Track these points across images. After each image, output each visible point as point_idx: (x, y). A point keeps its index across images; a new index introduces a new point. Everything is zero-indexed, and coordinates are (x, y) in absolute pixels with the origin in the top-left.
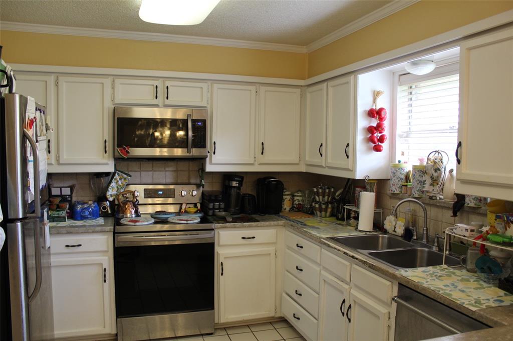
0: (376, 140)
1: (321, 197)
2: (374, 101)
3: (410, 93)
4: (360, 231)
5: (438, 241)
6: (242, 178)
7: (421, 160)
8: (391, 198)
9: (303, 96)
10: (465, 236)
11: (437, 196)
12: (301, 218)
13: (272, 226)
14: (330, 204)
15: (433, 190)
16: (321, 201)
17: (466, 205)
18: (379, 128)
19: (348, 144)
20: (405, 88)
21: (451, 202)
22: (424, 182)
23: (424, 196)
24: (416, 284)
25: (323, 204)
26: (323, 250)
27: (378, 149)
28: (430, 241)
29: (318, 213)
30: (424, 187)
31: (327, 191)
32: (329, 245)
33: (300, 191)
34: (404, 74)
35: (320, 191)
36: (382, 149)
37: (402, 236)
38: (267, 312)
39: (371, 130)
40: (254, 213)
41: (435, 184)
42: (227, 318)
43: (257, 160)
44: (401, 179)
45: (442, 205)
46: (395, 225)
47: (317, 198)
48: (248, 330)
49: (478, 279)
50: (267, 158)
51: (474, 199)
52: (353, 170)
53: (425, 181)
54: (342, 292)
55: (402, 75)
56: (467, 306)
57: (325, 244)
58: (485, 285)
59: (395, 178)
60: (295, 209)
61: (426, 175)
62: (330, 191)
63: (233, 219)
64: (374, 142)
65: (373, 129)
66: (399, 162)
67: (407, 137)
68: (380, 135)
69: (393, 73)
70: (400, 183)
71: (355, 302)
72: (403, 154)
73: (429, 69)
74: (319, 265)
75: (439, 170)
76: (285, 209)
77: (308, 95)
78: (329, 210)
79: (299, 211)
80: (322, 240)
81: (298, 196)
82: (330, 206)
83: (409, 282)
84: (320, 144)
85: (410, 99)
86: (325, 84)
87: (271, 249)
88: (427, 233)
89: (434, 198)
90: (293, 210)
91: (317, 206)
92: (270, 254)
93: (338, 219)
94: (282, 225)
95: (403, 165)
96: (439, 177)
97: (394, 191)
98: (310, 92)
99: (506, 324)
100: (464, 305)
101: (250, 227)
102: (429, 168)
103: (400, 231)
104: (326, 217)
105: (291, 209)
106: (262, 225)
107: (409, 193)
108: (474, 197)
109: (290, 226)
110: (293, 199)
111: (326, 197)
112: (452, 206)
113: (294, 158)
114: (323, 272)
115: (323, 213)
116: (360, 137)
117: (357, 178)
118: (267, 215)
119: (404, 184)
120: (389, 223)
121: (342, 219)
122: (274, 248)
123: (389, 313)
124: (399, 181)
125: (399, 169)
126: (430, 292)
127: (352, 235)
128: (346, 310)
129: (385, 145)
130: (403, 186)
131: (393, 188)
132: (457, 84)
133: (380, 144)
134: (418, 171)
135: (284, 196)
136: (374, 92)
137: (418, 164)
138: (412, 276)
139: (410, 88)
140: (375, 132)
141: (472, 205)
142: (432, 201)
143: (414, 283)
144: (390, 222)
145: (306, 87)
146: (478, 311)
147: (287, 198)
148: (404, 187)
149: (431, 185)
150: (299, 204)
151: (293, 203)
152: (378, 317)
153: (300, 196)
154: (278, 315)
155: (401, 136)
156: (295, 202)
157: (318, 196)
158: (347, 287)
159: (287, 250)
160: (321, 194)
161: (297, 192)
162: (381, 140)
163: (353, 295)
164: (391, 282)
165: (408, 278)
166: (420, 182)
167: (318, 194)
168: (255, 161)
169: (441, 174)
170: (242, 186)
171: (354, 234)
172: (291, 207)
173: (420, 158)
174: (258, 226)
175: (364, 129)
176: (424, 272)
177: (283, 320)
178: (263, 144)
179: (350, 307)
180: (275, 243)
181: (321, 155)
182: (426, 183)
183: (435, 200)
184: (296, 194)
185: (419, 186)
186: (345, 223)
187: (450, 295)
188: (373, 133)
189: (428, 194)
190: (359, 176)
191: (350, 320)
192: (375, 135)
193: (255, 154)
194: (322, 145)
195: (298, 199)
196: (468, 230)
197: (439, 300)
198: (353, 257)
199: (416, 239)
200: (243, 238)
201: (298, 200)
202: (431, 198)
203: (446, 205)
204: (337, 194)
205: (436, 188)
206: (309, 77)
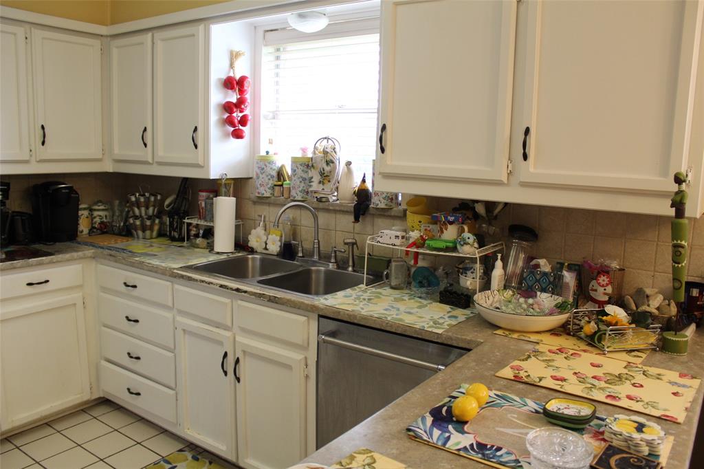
0: (236, 121)
1: (143, 209)
2: (232, 66)
3: (278, 58)
4: (218, 253)
5: (336, 256)
6: (8, 185)
7: (304, 150)
8: (254, 203)
9: (105, 53)
10: (395, 245)
11: (329, 197)
12: (117, 243)
13: (75, 259)
14: (158, 218)
15: (323, 189)
16: (143, 214)
17: (372, 206)
18: (240, 104)
19: (196, 128)
20: (271, 49)
21: (350, 203)
22: (310, 180)
23: (309, 197)
24: (351, 313)
25: (148, 219)
26: (176, 286)
27: (238, 135)
28: (325, 258)
29: (140, 233)
30: (311, 186)
31: (152, 199)
32: (189, 277)
33: (100, 202)
34: (272, 31)
35: (142, 199)
36: (244, 134)
37: (277, 255)
38: (79, 396)
39: (228, 107)
40: (34, 243)
41: (326, 181)
42: (13, 421)
43: (34, 156)
44: (272, 177)
45: (337, 208)
46: (266, 240)
47: (136, 210)
48: (50, 430)
49: (412, 297)
50: (51, 151)
51: (384, 198)
52: (205, 166)
53: (312, 178)
54: (220, 343)
55: (268, 31)
56: (430, 330)
57: (182, 277)
58: (425, 302)
59: (264, 175)
60: (95, 230)
61: (312, 169)
62: (156, 199)
63: (7, 253)
64: (233, 125)
65: (232, 106)
66: (267, 153)
67: (274, 118)
68: (241, 115)
69: (255, 27)
70: (271, 182)
71: (244, 352)
72: (271, 142)
73: (319, 24)
74: (170, 309)
75: (333, 162)
76: (82, 232)
77: (115, 51)
78: (156, 228)
79: (103, 233)
80: (175, 271)
81: (98, 210)
82: (157, 221)
83: (339, 312)
84: (143, 129)
85: (277, 66)
86: (150, 35)
87: (76, 296)
88: (319, 247)
89: (324, 200)
90: (93, 232)
91: (138, 222)
92: (75, 304)
93: (173, 239)
94: (91, 257)
95: (275, 158)
96: (332, 171)
97: (263, 194)
98: (117, 47)
99: (482, 341)
100: (426, 329)
101: (40, 264)
102: (318, 160)
103: (274, 248)
104: (152, 238)
105: (90, 230)
106: (59, 259)
107: (286, 195)
108: (384, 196)
109: (109, 257)
110: (92, 215)
111: (151, 209)
112: (352, 209)
113: (93, 151)
114: (179, 318)
115: (148, 232)
116: (214, 116)
117: (212, 177)
118: (57, 244)
119: (276, 183)
120: (256, 239)
121: (182, 240)
122: (81, 294)
123: (306, 358)
124: (269, 179)
125: (269, 163)
126: (375, 320)
127: (211, 260)
128: (231, 367)
129: (246, 130)
130: (275, 185)
131: (262, 190)
132: (377, 48)
133: (241, 127)
134: (301, 165)
135: (80, 212)
136: (231, 53)
137: (299, 155)
138: (338, 304)
139: (278, 50)
140: (235, 110)
141: (382, 206)
142: (321, 205)
143: (348, 312)
144: (259, 237)
145: (109, 39)
146: (446, 333)
147: (84, 214)
148: (277, 188)
149: (320, 182)
150: (102, 223)
151: (92, 220)
152: (289, 367)
153: (103, 210)
154: (96, 396)
155: (266, 118)
156: (95, 220)
157: (139, 208)
158: (228, 334)
159: (102, 294)
160: (143, 204)
161: (96, 204)
162: (243, 121)
163: (240, 343)
164: (305, 316)
165: (337, 307)
166: (304, 179)
167: (138, 204)
168: (31, 156)
169: (335, 168)
170: (8, 199)
171: (213, 258)
172: (90, 227)
173: (303, 147)
174: (54, 263)
175: (219, 105)
176: (346, 296)
177: (105, 402)
178: (43, 127)
179: (237, 361)
180: (80, 287)
181: (145, 145)
182: (312, 180)
183: (327, 203)
184: (96, 207)
185: (302, 184)
186: (185, 244)
187: (401, 320)
188: (231, 112)
189: (316, 195)
190: (214, 175)
191: (238, 380)
192: (235, 115)
193: (30, 145)
194: (145, 129)
195: (101, 214)
196: (398, 237)
197: (388, 329)
198: (238, 290)
199: (303, 257)
200: (30, 284)
201: (100, 216)
202: (320, 200)
203: (342, 209)
204: (167, 202)
205: (328, 187)
206: (113, 23)
